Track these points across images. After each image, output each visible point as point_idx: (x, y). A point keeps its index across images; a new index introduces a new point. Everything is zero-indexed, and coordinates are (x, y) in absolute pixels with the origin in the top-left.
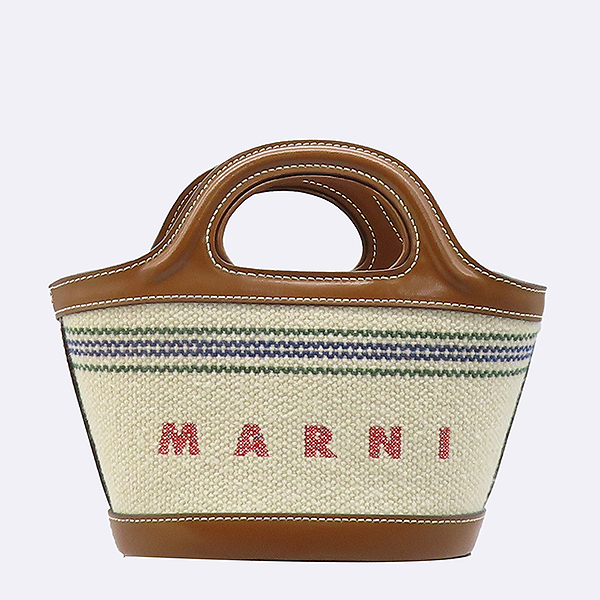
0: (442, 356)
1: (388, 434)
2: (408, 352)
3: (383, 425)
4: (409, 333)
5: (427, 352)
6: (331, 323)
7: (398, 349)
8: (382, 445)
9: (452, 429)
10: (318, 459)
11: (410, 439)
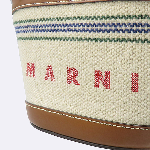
0: (132, 30)
1: (103, 75)
2: (113, 28)
3: (100, 70)
4: (113, 17)
5: (123, 28)
6: (78, 13)
7: (108, 26)
8: (100, 81)
9: (139, 75)
10: (72, 85)
11: (115, 78)
